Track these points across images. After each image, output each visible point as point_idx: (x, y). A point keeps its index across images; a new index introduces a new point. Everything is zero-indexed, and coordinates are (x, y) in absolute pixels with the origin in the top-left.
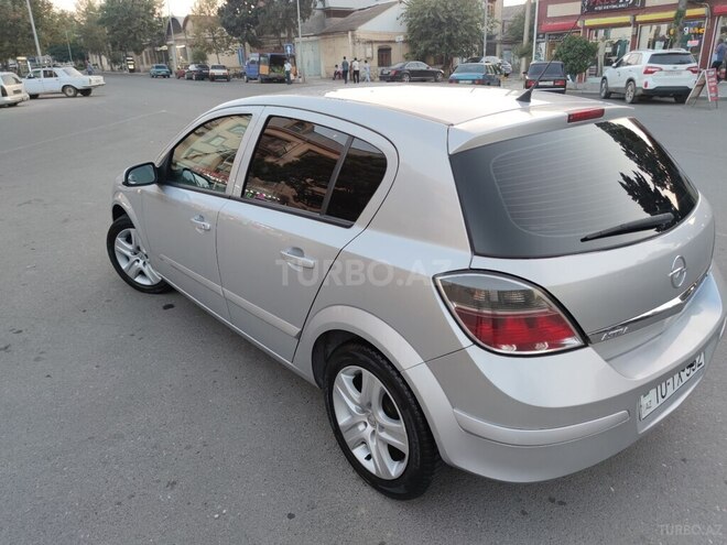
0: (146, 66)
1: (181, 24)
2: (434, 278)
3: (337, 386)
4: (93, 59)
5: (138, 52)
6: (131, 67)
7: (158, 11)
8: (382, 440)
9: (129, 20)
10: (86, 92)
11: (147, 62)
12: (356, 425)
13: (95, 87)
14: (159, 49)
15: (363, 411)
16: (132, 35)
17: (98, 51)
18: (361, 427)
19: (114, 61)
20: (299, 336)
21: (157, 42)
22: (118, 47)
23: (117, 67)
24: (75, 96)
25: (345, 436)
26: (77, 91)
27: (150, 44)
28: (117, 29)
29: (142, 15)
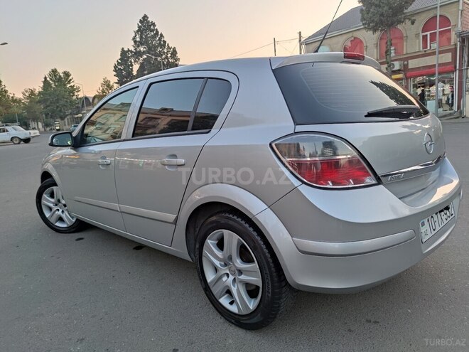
0: (68, 127)
1: (91, 101)
2: (270, 145)
3: (205, 251)
4: (33, 124)
5: (62, 118)
6: (58, 128)
7: (76, 94)
8: (241, 281)
9: (57, 100)
10: (27, 141)
11: (68, 124)
12: (220, 278)
13: (33, 137)
14: (76, 116)
15: (226, 265)
16: (59, 109)
17: (36, 119)
18: (225, 278)
19: (46, 125)
20: (175, 222)
21: (75, 112)
22: (49, 116)
23: (48, 129)
24: (19, 143)
25: (213, 290)
26: (21, 140)
27: (71, 114)
28: (49, 106)
29: (66, 97)
